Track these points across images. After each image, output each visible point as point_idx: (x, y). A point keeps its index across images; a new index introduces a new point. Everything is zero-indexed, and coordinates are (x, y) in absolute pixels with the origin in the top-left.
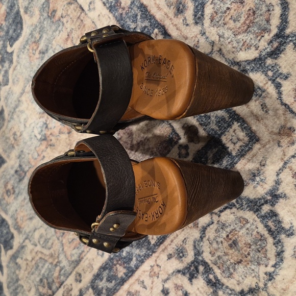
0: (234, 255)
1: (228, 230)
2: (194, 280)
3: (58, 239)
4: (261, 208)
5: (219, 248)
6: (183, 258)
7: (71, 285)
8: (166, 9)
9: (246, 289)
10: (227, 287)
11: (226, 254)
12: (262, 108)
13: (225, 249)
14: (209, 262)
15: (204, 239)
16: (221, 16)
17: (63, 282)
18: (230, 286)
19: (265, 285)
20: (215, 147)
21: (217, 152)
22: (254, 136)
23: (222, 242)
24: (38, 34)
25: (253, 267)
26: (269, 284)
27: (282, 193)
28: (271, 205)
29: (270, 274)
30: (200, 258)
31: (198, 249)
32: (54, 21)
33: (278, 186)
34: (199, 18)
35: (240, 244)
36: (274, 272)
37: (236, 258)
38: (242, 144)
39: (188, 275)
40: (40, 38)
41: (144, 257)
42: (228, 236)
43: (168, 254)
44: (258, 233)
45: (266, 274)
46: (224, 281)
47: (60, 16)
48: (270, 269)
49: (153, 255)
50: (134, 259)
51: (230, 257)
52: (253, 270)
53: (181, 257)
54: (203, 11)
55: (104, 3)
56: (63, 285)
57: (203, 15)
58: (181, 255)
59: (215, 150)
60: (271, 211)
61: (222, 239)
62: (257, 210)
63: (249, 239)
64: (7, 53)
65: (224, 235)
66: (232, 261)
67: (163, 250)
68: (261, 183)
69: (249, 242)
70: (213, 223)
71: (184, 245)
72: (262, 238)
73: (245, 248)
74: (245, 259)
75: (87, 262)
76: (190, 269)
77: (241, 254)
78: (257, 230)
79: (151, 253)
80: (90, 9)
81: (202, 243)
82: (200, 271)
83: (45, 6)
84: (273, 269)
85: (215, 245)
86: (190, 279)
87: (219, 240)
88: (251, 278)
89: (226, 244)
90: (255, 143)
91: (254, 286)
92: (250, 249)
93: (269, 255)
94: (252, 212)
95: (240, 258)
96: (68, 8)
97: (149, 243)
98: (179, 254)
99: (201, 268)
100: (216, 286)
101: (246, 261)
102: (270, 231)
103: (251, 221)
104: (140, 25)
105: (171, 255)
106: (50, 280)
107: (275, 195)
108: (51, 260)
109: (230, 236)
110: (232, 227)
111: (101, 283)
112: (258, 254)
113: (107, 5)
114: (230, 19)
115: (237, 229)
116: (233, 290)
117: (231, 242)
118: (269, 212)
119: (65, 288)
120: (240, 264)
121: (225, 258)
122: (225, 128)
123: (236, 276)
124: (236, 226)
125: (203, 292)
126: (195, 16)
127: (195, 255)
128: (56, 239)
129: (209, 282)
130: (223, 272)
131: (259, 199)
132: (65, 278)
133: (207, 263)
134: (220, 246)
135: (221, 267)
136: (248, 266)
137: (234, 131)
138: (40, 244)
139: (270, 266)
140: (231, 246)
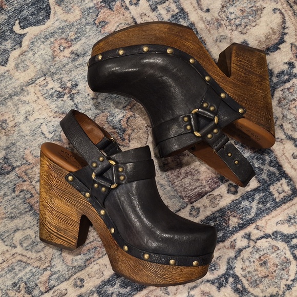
0: (262, 272)
1: (262, 253)
2: (221, 288)
4: (291, 241)
5: (250, 266)
6: (215, 271)
7: (66, 290)
9: (268, 296)
10: (252, 294)
11: (256, 270)
13: (256, 267)
14: (239, 275)
15: (238, 258)
16: (288, 103)
17: (54, 287)
18: (255, 294)
19: (284, 293)
20: (263, 192)
21: (263, 196)
23: (254, 261)
24: (73, 33)
25: (276, 281)
26: (287, 292)
29: (289, 286)
30: (231, 272)
31: (232, 265)
32: (102, 32)
35: (269, 264)
36: (291, 285)
37: (263, 274)
38: (286, 195)
39: (217, 284)
42: (260, 258)
44: (285, 257)
45: (286, 285)
46: (251, 289)
48: (289, 283)
51: (259, 272)
52: (276, 283)
53: (213, 270)
54: (273, 93)
56: (53, 290)
57: (273, 96)
58: (213, 268)
59: (262, 195)
61: (255, 259)
62: (288, 242)
63: (277, 261)
65: (257, 256)
66: (260, 276)
68: (294, 224)
69: (277, 263)
70: (249, 247)
71: (218, 261)
72: (288, 262)
73: (273, 267)
74: (272, 275)
75: (96, 267)
76: (220, 280)
77: (269, 271)
78: (285, 255)
81: (235, 261)
82: (229, 282)
83: (91, 11)
84: (291, 283)
85: (247, 263)
86: (219, 288)
87: (252, 260)
88: (273, 288)
89: (257, 263)
90: (296, 196)
91: (275, 293)
92: (277, 268)
93: (290, 273)
94: (283, 243)
95: (268, 274)
99: (231, 280)
100: (242, 293)
101: (271, 276)
102: (295, 257)
103: (281, 248)
106: (32, 284)
108: (37, 264)
109: (262, 258)
110: (265, 252)
111: (111, 289)
112: (283, 272)
114: (294, 107)
115: (269, 253)
117: (262, 262)
119: (56, 294)
120: (266, 278)
121: (254, 273)
122: (274, 181)
123: (261, 286)
124: (268, 251)
127: (227, 269)
129: (236, 290)
130: (251, 283)
131: (291, 235)
132: (57, 283)
133: (237, 276)
134: (252, 264)
135: (249, 279)
136: (273, 280)
137: (281, 184)
138: (22, 246)
139: (289, 280)
140: (261, 265)
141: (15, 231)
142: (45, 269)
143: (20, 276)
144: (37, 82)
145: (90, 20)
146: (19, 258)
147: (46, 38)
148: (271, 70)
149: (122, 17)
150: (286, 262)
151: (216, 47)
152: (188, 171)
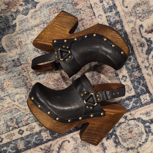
1: (130, 127)
2: (108, 140)
4: (146, 124)
5: (124, 132)
7: (35, 126)
8: (136, 42)
9: (130, 147)
10: (122, 145)
11: (126, 134)
14: (118, 135)
15: (119, 127)
18: (124, 145)
19: (138, 147)
20: (137, 98)
21: (136, 100)
25: (135, 141)
26: (139, 148)
28: (150, 124)
30: (114, 133)
31: (115, 129)
32: (75, 8)
34: (148, 53)
35: (133, 132)
36: (142, 144)
37: (129, 137)
38: (147, 101)
39: (106, 137)
42: (129, 129)
44: (141, 131)
45: (139, 144)
46: (122, 143)
47: (80, 8)
48: (141, 143)
51: (128, 136)
55: (107, 20)
56: (29, 125)
57: (150, 53)
59: (136, 99)
60: (149, 126)
62: (144, 124)
63: (137, 132)
65: (128, 128)
66: (128, 137)
68: (149, 116)
69: (137, 133)
70: (125, 123)
72: (142, 133)
73: (135, 134)
74: (133, 138)
76: (108, 135)
77: (132, 136)
81: (117, 128)
84: (142, 143)
85: (123, 130)
87: (125, 129)
88: (133, 144)
90: (152, 103)
91: (133, 147)
93: (142, 139)
94: (142, 124)
95: (132, 137)
96: (86, 8)
99: (113, 136)
100: (118, 144)
102: (146, 132)
103: (140, 126)
109: (130, 129)
110: (132, 126)
112: (139, 137)
113: (109, 22)
115: (134, 128)
116: (125, 147)
117: (130, 131)
119: (30, 127)
120: (130, 139)
121: (125, 136)
122: (143, 94)
123: (127, 142)
124: (134, 126)
125: (111, 145)
129: (115, 142)
130: (123, 140)
131: (146, 121)
132: (31, 122)
133: (117, 135)
134: (125, 131)
135: (122, 138)
136: (133, 140)
137: (146, 96)
138: (18, 102)
139: (141, 142)
140: (129, 132)
141: (16, 94)
142: (27, 115)
143: (14, 115)
144: (40, 26)
145: (70, 1)
146: (16, 107)
147: (48, 6)
148: (151, 41)
149: (85, 2)
150: (141, 133)
151: (128, 25)
152: (103, 81)
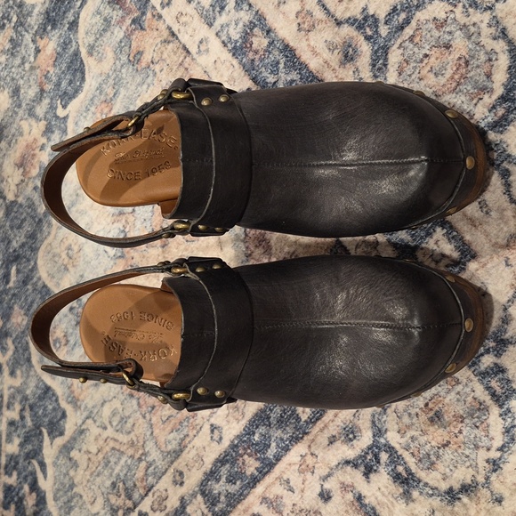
0: (437, 435)
2: (371, 476)
3: (144, 417)
4: (479, 361)
5: (413, 424)
6: (355, 441)
7: (166, 490)
8: (326, 55)
9: (457, 486)
10: (426, 485)
11: (424, 432)
12: (481, 208)
13: (422, 426)
14: (397, 447)
15: (389, 411)
16: (415, 67)
17: (153, 486)
18: (431, 483)
19: (487, 478)
22: (467, 249)
23: (417, 414)
24: (111, 87)
25: (467, 452)
26: (493, 477)
27: (512, 338)
28: (496, 356)
29: (495, 461)
30: (382, 441)
31: (379, 426)
33: (506, 326)
34: (379, 69)
35: (446, 417)
36: (500, 459)
37: (440, 439)
38: (449, 262)
39: (362, 468)
40: (115, 94)
41: (290, 442)
42: (427, 405)
43: (329, 435)
44: (475, 399)
45: (488, 461)
46: (422, 474)
47: (150, 61)
48: (494, 454)
49: (305, 438)
50: (273, 445)
51: (431, 437)
52: (467, 457)
53: (351, 440)
54: (386, 59)
55: (223, 42)
56: (152, 491)
57: (385, 65)
58: (351, 436)
60: (495, 364)
61: (418, 410)
62: (474, 364)
63: (460, 409)
64: (57, 117)
65: (421, 404)
66: (434, 443)
67: (322, 430)
69: (461, 412)
71: (356, 420)
72: (481, 407)
73: (455, 423)
74: (455, 439)
75: (194, 452)
76: (366, 458)
77: (449, 433)
78: (473, 394)
79: (301, 436)
80: (200, 51)
81: (385, 416)
82: (382, 461)
83: (123, 44)
85: (406, 420)
86: (367, 475)
87: (413, 411)
89: (423, 417)
90: (469, 260)
91: (468, 481)
92: (463, 424)
93: (492, 433)
95: (447, 438)
96: (163, 49)
97: (298, 419)
98: (348, 435)
99: (384, 457)
100: (408, 484)
101: (456, 443)
102: (493, 395)
104: (283, 78)
105: (334, 437)
106: (130, 484)
107: (502, 340)
108: (130, 452)
109: (431, 405)
111: (217, 486)
112: (476, 431)
113: (229, 45)
114: (429, 71)
115: (442, 394)
116: (436, 488)
117: (431, 414)
118: (492, 366)
119: (155, 497)
120: (447, 448)
121: (423, 439)
122: (422, 238)
123: (440, 466)
124: (440, 389)
125: (387, 493)
126: (374, 66)
127: (374, 436)
128: (141, 416)
129: (397, 477)
130: (420, 461)
132: (155, 480)
133: (393, 448)
134: (415, 420)
135: (416, 453)
136: (460, 451)
137: (436, 243)
138: (112, 426)
139: (493, 449)
140: (432, 420)
141: (103, 405)
142: (140, 460)
143: (116, 471)
145: (124, 58)
146: (112, 444)
147: (87, 110)
148: (373, 16)
149: (156, 33)
150: (479, 409)
151: (281, 16)
